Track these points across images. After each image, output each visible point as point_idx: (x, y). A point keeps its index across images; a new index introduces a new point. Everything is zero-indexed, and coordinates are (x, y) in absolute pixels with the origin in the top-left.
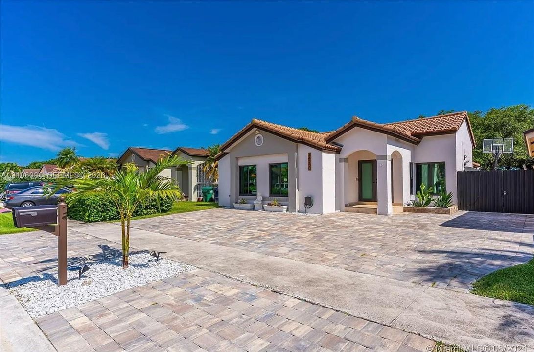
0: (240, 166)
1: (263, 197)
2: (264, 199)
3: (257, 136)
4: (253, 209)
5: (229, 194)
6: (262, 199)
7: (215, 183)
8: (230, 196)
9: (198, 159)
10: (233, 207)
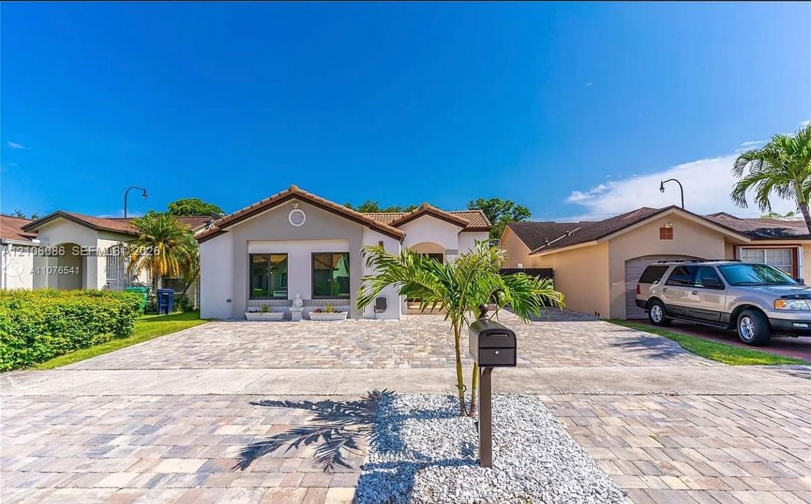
0: (250, 254)
1: (303, 300)
2: (305, 303)
3: (293, 212)
4: (287, 318)
5: (228, 298)
6: (302, 304)
7: (136, 281)
8: (229, 301)
9: (108, 236)
10: (245, 319)
